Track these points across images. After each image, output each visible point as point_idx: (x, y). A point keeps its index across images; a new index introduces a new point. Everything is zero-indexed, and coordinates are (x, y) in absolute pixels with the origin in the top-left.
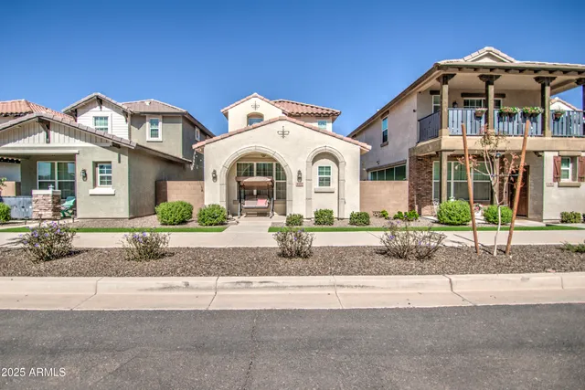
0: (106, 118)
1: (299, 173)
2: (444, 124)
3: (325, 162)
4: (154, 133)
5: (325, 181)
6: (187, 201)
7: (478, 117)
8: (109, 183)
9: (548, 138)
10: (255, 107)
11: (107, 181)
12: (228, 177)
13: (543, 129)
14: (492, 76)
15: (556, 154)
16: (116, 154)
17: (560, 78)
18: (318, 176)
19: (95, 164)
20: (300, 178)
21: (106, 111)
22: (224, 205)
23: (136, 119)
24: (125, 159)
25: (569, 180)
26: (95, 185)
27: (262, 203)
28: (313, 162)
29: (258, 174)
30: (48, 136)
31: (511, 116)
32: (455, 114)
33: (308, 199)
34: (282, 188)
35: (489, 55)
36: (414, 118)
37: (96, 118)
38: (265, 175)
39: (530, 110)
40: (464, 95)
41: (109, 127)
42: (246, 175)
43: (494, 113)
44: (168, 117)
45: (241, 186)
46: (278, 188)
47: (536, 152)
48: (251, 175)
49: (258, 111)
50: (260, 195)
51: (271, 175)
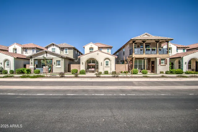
0: (55, 49)
1: (101, 63)
2: (134, 52)
3: (107, 60)
4: (66, 52)
5: (107, 65)
6: (77, 69)
7: (141, 50)
8: (60, 65)
9: (158, 55)
10: (91, 46)
11: (59, 65)
12: (85, 63)
13: (157, 53)
14: (144, 41)
15: (160, 58)
16: (61, 59)
17: (161, 41)
18: (106, 63)
19: (57, 61)
20: (101, 64)
21: (55, 47)
22: (85, 70)
23: (62, 49)
24: (63, 60)
25: (164, 64)
26: (57, 66)
27: (93, 69)
28: (105, 60)
29: (92, 63)
30: (47, 55)
31: (149, 50)
32: (136, 50)
33: (103, 68)
34: (98, 66)
35: (146, 35)
36: (129, 49)
37: (52, 49)
38: (94, 63)
39: (153, 48)
40: (140, 44)
41: (55, 51)
42: (89, 63)
43: (145, 49)
44: (70, 48)
45: (88, 66)
46: (97, 66)
47: (155, 58)
48: (91, 63)
49: (92, 47)
50: (93, 68)
51: (95, 63)
